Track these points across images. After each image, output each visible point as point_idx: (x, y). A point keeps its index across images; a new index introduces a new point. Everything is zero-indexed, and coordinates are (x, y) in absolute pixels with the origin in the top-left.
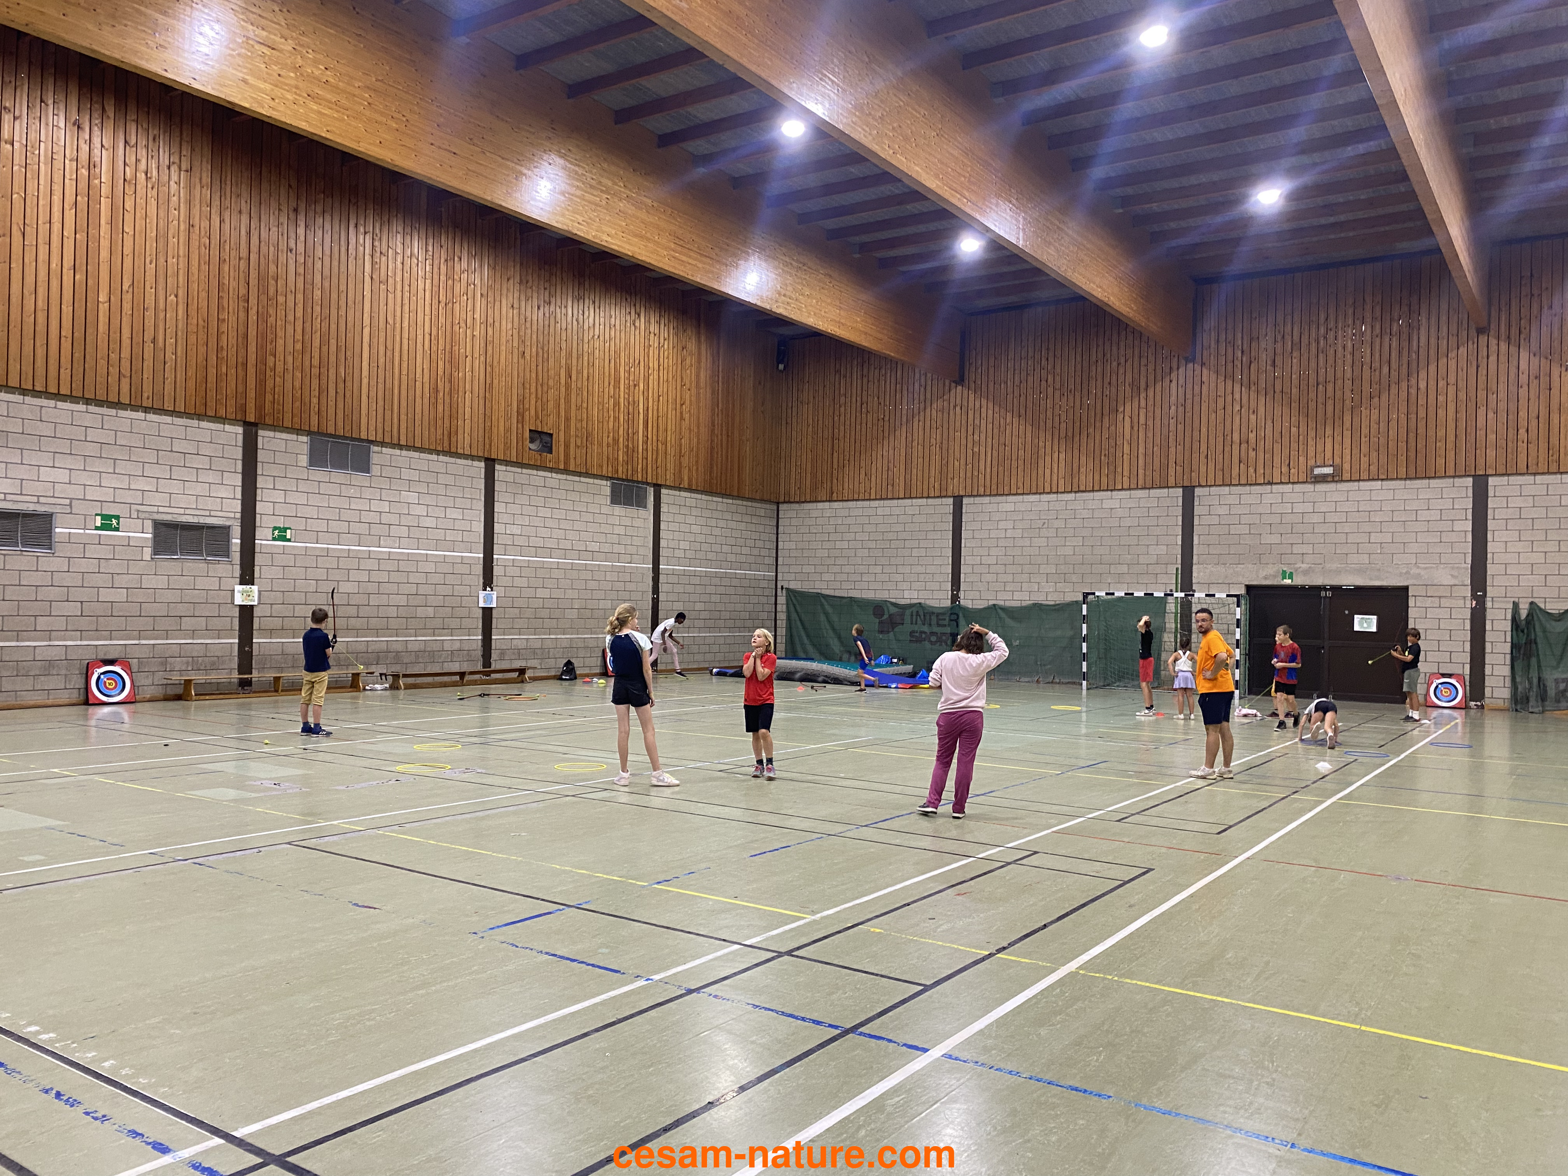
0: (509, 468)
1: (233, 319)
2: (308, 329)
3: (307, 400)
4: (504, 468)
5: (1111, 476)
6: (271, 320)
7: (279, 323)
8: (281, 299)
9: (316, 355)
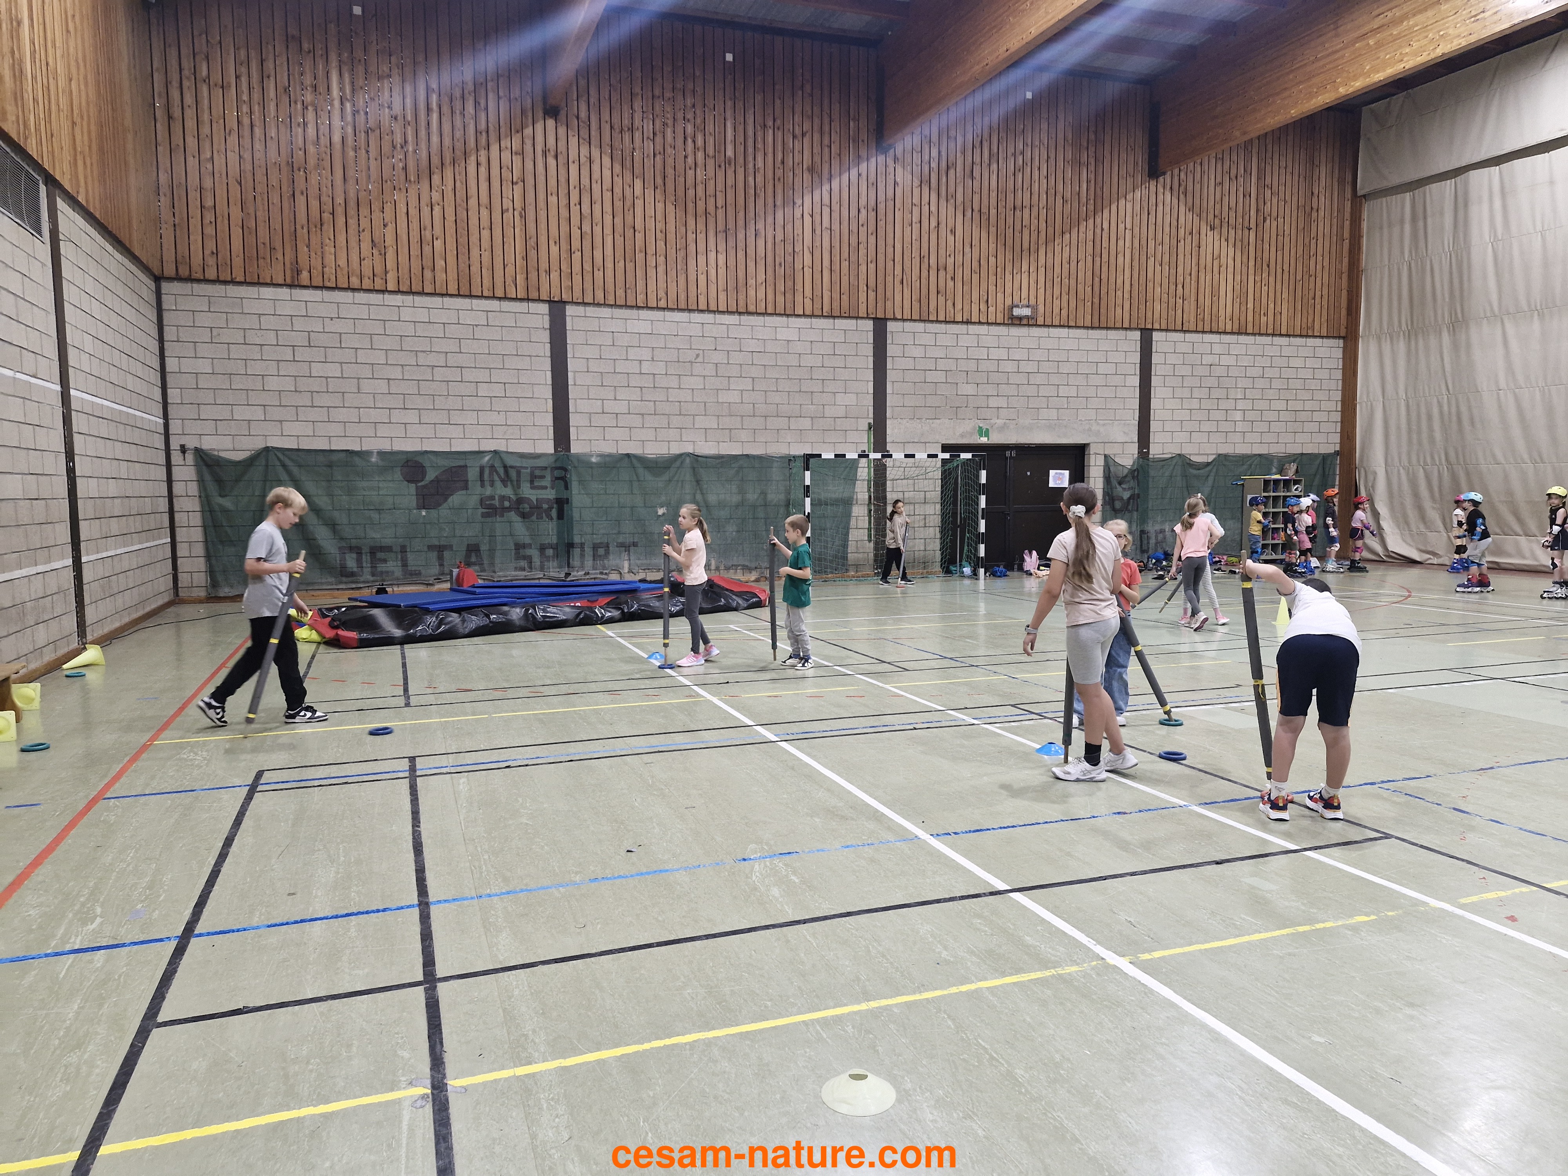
5: (789, 296)
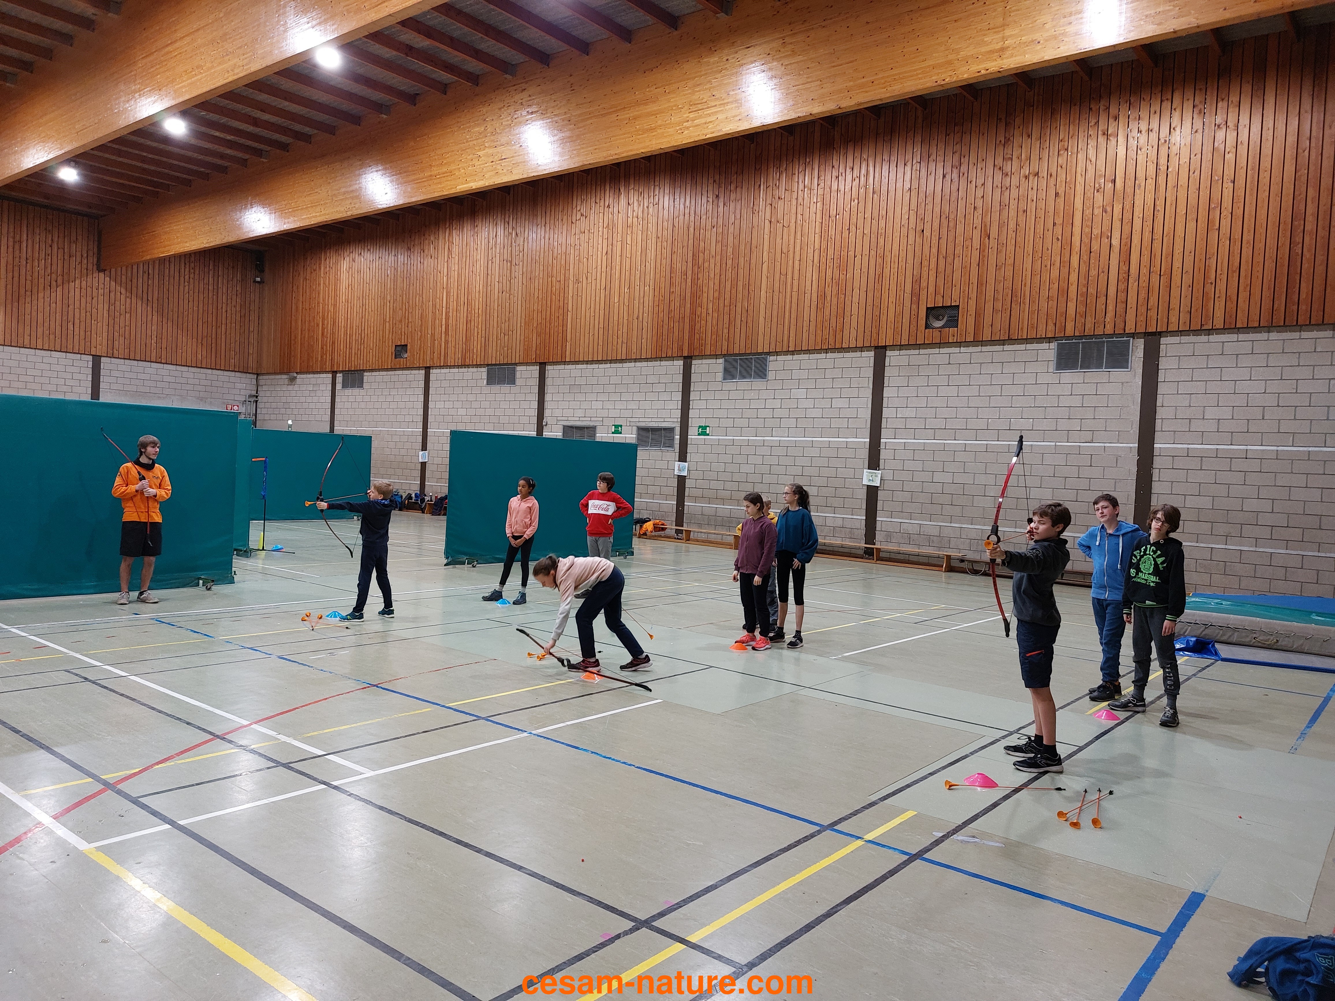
0: (903, 352)
1: (678, 289)
2: (723, 280)
3: (720, 333)
4: (897, 353)
6: (700, 281)
7: (705, 281)
8: (706, 265)
9: (727, 296)
